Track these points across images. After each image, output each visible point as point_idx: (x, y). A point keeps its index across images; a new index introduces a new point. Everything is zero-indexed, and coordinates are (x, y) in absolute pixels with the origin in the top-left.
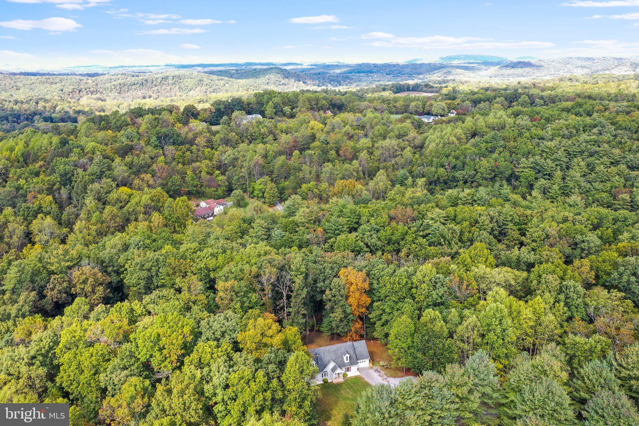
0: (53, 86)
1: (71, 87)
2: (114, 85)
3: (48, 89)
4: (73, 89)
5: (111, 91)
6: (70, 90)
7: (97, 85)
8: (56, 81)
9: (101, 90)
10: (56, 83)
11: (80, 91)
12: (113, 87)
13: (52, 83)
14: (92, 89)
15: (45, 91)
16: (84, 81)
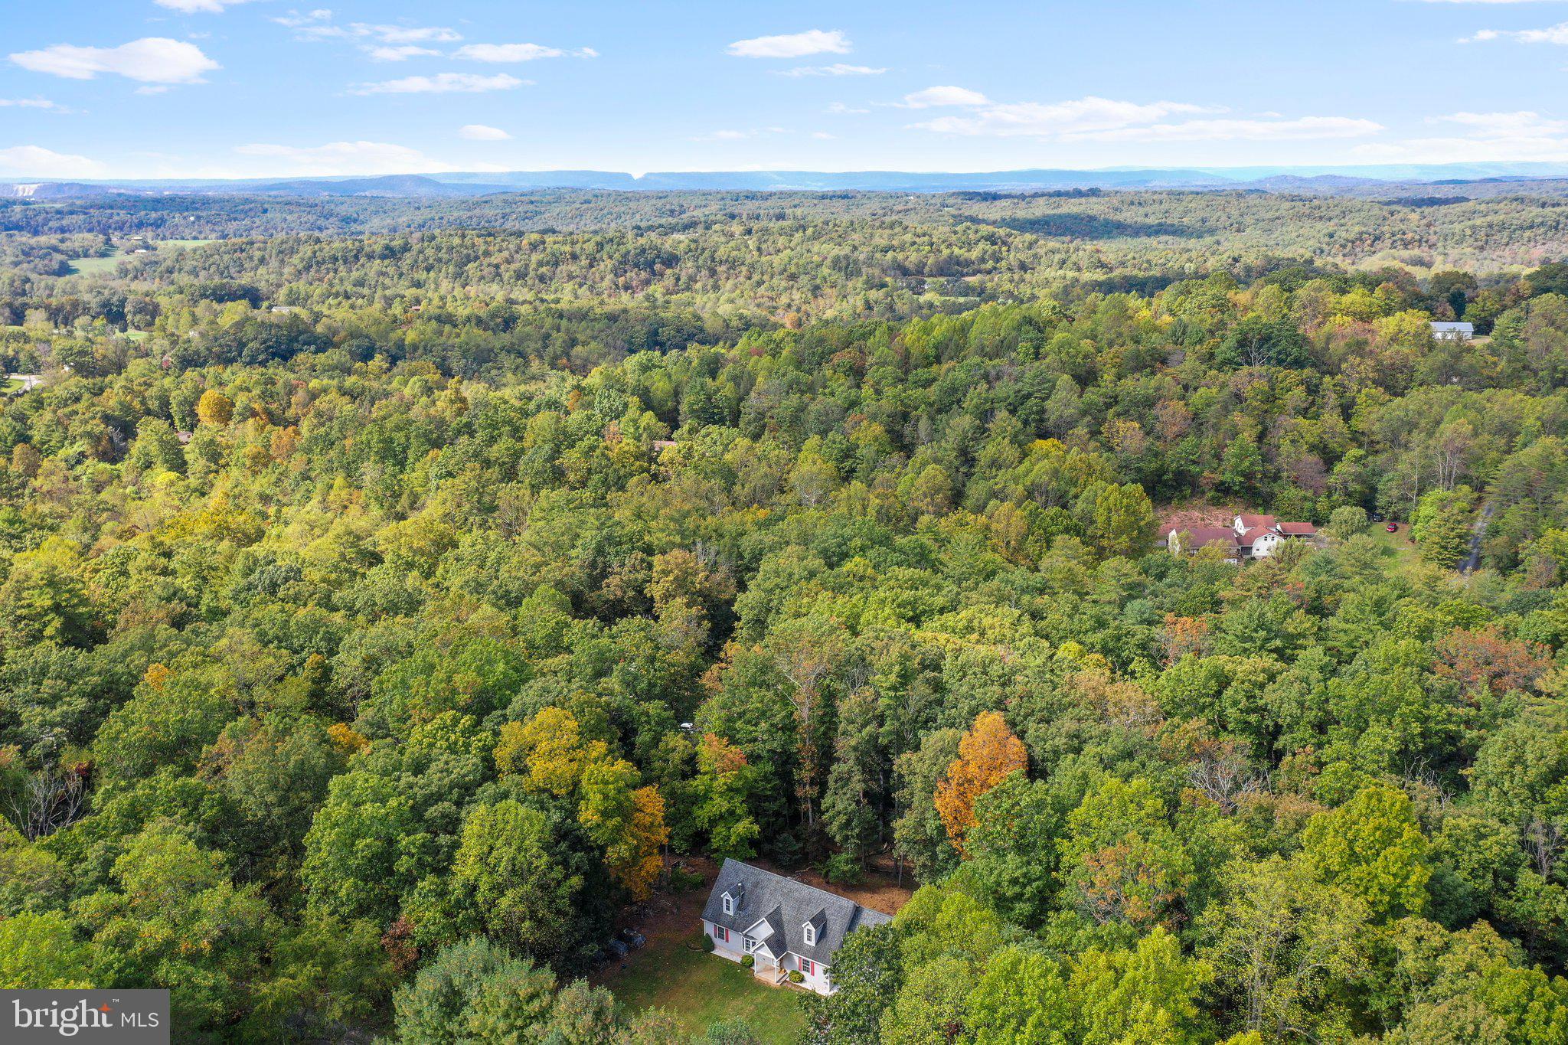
0: (1319, 225)
1: (1357, 229)
2: (1473, 227)
3: (1301, 232)
4: (1361, 233)
5: (1459, 242)
6: (1352, 236)
7: (1429, 225)
8: (1331, 214)
9: (1433, 239)
10: (1330, 219)
11: (1377, 238)
12: (1468, 232)
13: (1321, 218)
14: (1409, 236)
15: (1294, 234)
16: (1401, 215)
